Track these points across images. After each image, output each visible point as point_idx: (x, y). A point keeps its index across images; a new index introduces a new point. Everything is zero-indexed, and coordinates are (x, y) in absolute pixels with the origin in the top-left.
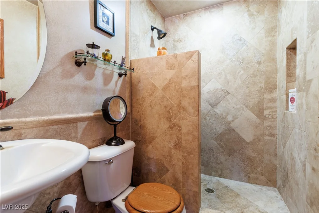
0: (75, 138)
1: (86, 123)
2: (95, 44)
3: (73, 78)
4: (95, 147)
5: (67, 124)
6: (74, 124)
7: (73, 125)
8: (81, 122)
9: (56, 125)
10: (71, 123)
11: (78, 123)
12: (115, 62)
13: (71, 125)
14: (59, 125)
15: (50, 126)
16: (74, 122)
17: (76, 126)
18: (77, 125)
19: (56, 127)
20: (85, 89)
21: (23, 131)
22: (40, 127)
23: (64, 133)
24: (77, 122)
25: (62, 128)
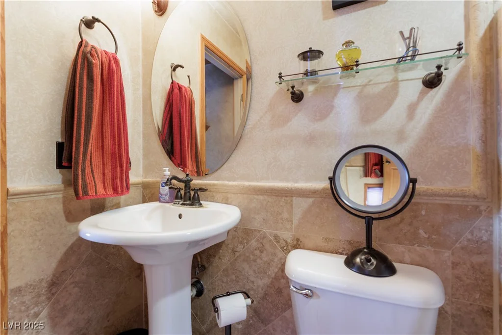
0: (288, 221)
1: (311, 200)
2: (313, 49)
3: (289, 124)
4: (332, 252)
5: (276, 196)
6: (287, 199)
7: (284, 199)
8: (300, 197)
9: (262, 195)
10: (283, 196)
11: (294, 198)
12: (357, 62)
13: (282, 199)
14: (265, 196)
15: (254, 195)
16: (287, 195)
17: (290, 203)
18: (292, 201)
19: (261, 197)
20: (311, 140)
21: (229, 196)
22: (244, 194)
23: (272, 210)
24: (292, 196)
25: (269, 201)
